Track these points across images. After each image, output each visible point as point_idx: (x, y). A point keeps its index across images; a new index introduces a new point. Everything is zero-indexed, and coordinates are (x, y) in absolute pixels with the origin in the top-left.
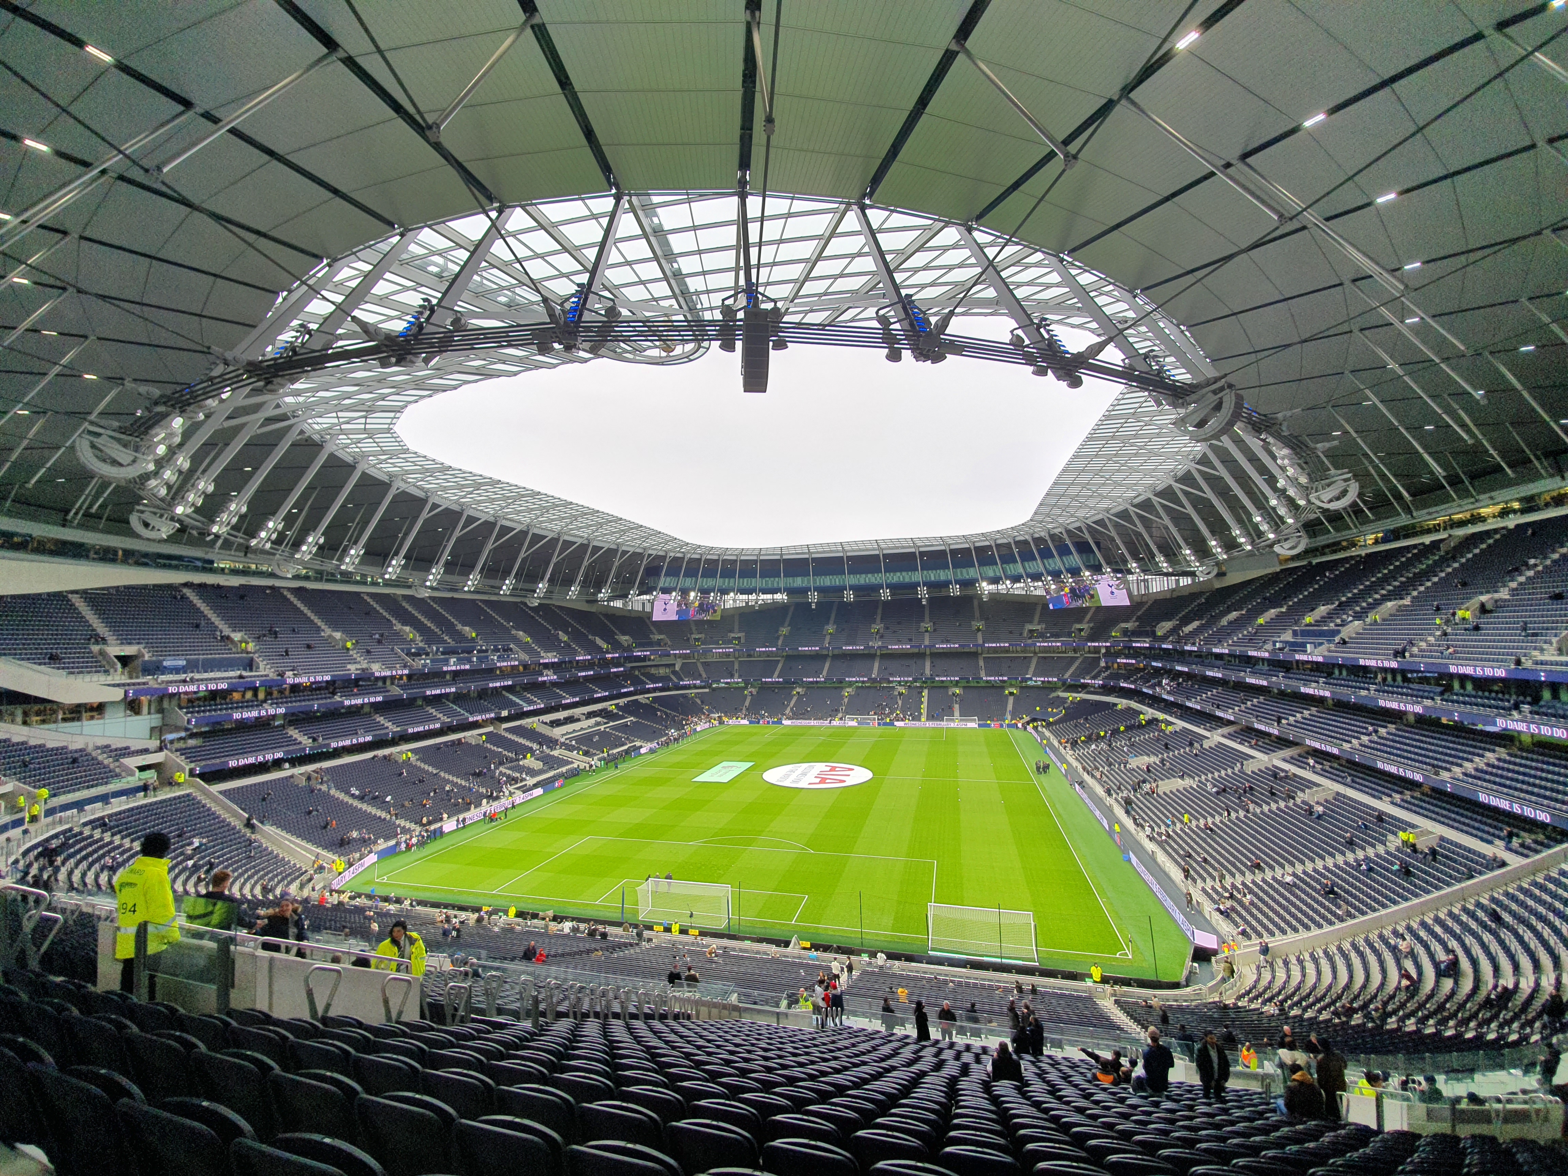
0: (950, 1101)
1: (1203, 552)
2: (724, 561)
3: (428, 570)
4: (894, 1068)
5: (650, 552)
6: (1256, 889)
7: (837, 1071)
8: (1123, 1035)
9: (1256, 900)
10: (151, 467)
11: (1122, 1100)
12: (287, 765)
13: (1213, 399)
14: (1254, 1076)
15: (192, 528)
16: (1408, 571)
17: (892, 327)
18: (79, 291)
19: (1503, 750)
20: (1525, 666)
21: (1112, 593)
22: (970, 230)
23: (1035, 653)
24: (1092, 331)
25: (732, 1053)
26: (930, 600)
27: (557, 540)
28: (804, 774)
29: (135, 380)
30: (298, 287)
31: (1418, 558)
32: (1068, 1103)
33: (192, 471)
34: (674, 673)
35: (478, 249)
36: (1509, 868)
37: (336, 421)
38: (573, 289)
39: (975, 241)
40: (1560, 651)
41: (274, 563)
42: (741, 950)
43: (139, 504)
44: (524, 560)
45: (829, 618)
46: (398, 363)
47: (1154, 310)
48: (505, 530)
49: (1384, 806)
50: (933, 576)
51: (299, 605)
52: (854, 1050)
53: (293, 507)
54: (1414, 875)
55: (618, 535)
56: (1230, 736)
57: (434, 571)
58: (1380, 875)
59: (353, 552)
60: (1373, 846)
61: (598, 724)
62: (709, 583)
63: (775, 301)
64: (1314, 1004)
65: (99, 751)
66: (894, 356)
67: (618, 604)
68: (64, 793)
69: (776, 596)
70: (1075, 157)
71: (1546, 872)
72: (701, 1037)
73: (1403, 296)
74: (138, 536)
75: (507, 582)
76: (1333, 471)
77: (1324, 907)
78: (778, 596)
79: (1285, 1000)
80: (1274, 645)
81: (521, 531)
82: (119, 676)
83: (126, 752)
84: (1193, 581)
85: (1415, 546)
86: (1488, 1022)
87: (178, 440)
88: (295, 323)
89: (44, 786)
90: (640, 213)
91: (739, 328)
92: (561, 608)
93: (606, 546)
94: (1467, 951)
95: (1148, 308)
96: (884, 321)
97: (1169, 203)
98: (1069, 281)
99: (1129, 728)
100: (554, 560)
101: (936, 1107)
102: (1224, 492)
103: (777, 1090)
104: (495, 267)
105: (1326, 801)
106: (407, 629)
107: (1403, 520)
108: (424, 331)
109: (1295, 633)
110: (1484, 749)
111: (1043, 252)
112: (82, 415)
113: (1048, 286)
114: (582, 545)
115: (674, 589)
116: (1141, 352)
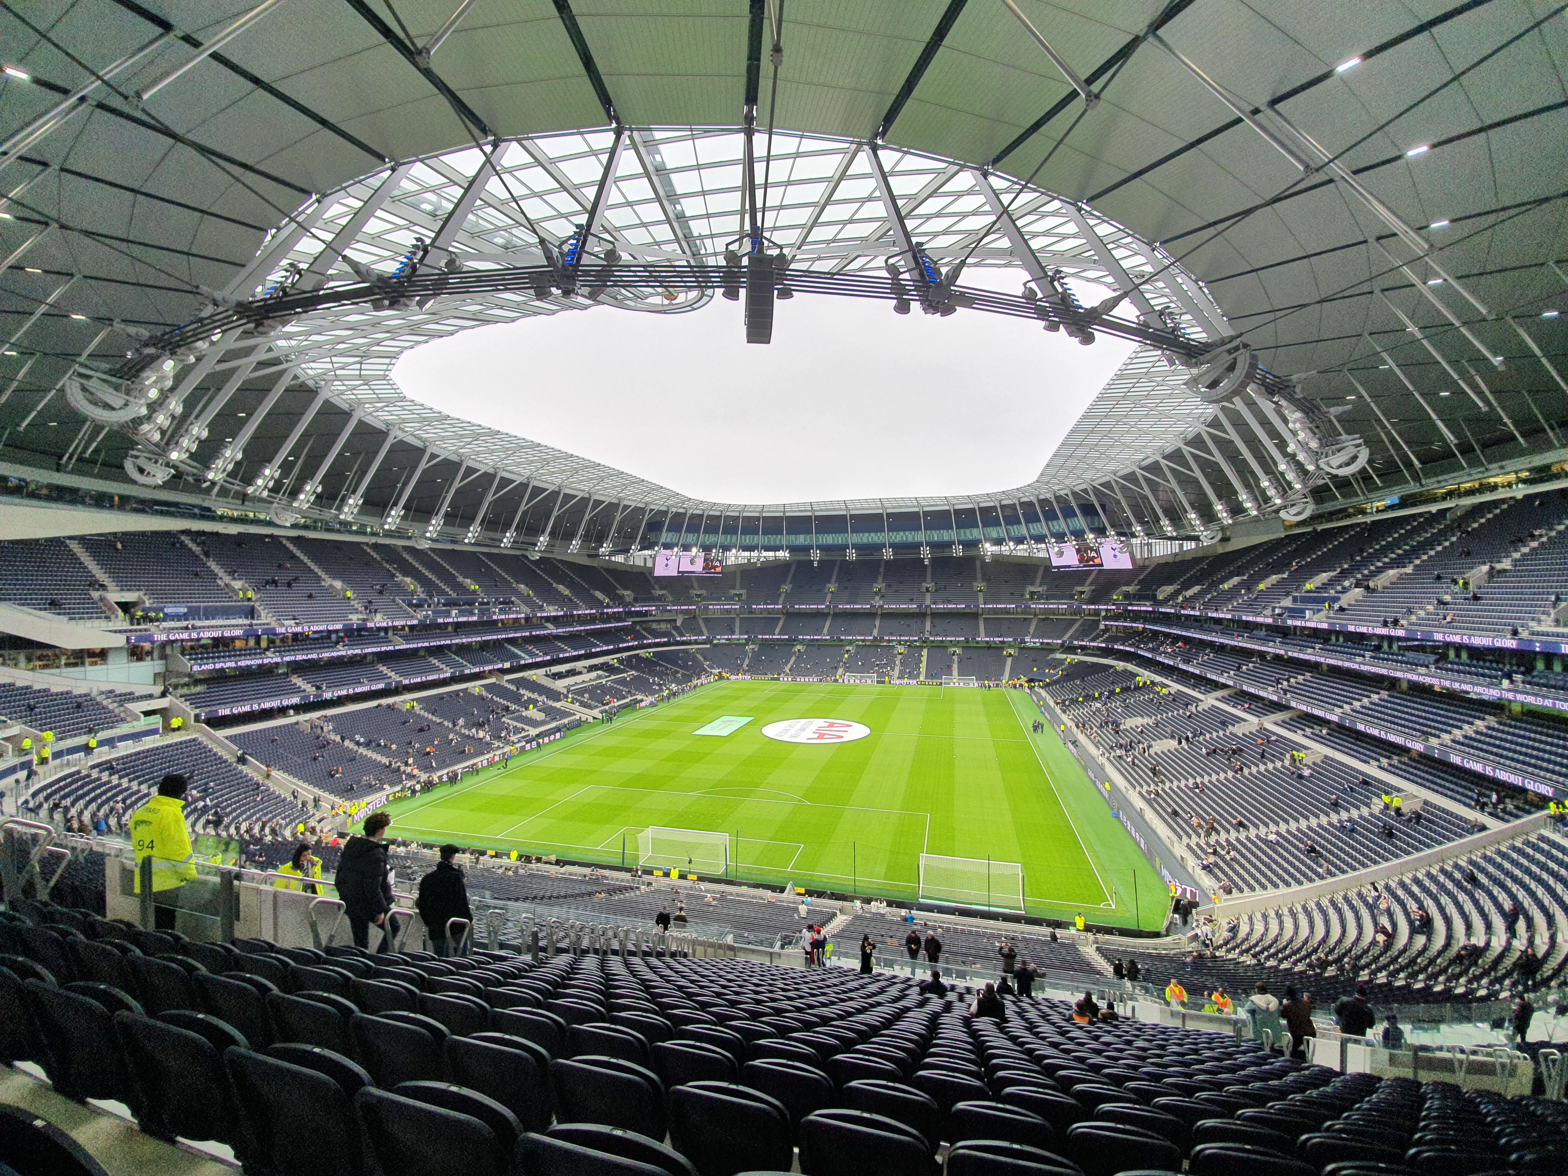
0: (931, 1034)
1: (1208, 516)
2: (726, 517)
3: (427, 521)
4: (879, 1004)
5: (652, 507)
6: (1239, 847)
7: (824, 1005)
8: (1102, 979)
9: (1238, 857)
10: (144, 411)
11: (1096, 1038)
12: (292, 712)
13: (1227, 359)
14: (1228, 1022)
15: (187, 474)
16: (1412, 539)
17: (901, 277)
18: (63, 227)
19: (1492, 718)
20: (1520, 636)
21: (1115, 556)
22: (985, 175)
23: (1035, 615)
24: (1108, 285)
25: (724, 987)
26: (933, 560)
27: (558, 493)
28: (803, 729)
29: (124, 321)
30: (286, 225)
31: (1422, 527)
32: (1043, 1038)
33: (185, 416)
34: (676, 628)
35: (472, 185)
36: (1488, 832)
37: (330, 366)
38: (571, 230)
39: (991, 188)
40: (1557, 622)
41: (272, 512)
42: (738, 895)
43: (133, 449)
44: (525, 513)
45: (831, 577)
46: (392, 306)
47: (1172, 264)
48: (505, 482)
49: (1371, 770)
50: (936, 536)
51: (298, 553)
52: (843, 988)
53: (289, 455)
54: (1396, 837)
55: (619, 489)
56: (1223, 700)
57: (434, 522)
58: (1363, 836)
59: (351, 501)
60: (1358, 808)
61: (599, 677)
62: (710, 539)
63: (781, 247)
64: (1290, 956)
65: (104, 696)
66: (903, 308)
67: (620, 558)
68: (71, 736)
69: (778, 554)
70: (1097, 96)
71: (1525, 837)
72: (696, 973)
73: (1426, 255)
74: (134, 482)
75: (508, 534)
76: (1344, 437)
77: (1305, 864)
78: (780, 554)
79: (1262, 952)
80: (1273, 610)
81: (521, 484)
82: (121, 621)
83: (130, 697)
84: (1197, 545)
85: (1421, 515)
86: (1457, 977)
87: (169, 383)
88: (285, 262)
89: (51, 729)
90: (642, 150)
91: (744, 275)
92: (561, 561)
93: (608, 500)
94: (1442, 909)
95: (1166, 262)
96: (893, 270)
97: (1194, 149)
98: (1088, 232)
99: (1125, 690)
100: (555, 513)
101: (915, 1037)
102: (1234, 457)
103: (763, 1019)
104: (490, 206)
105: (1314, 764)
106: (408, 580)
107: (1412, 488)
108: (418, 273)
109: (1295, 600)
110: (1475, 717)
111: (1061, 200)
112: (70, 357)
113: (1065, 237)
114: (583, 498)
115: (677, 545)
116: (1156, 308)
